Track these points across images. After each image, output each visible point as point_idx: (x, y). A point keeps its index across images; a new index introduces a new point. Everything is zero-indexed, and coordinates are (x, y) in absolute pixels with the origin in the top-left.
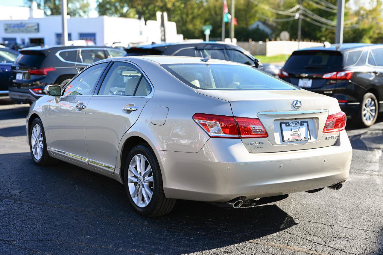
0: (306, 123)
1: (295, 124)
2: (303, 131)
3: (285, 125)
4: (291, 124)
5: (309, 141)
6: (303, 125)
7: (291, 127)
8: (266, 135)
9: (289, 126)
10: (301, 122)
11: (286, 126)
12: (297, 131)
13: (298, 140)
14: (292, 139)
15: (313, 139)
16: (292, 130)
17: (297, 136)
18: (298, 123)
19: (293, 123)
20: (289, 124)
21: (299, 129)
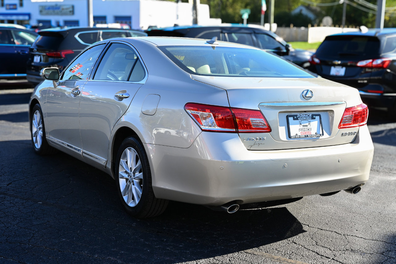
0: (319, 117)
1: (305, 117)
2: (314, 125)
3: (292, 118)
4: (300, 117)
5: (321, 138)
6: (315, 118)
7: (300, 121)
8: (269, 130)
9: (297, 119)
10: (313, 115)
11: (294, 119)
13: (307, 136)
14: (300, 135)
15: (326, 135)
16: (301, 124)
17: (307, 131)
18: (309, 116)
19: (302, 116)
20: (298, 117)
21: (309, 124)
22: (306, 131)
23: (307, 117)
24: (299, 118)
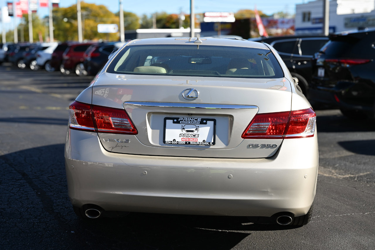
0: (212, 122)
1: (191, 121)
2: (204, 131)
3: (172, 121)
4: (182, 120)
5: (211, 147)
6: (206, 123)
7: (182, 125)
8: (134, 131)
9: (178, 122)
10: (202, 120)
11: (174, 122)
12: (192, 131)
13: (189, 143)
14: (179, 141)
15: (220, 144)
16: (184, 128)
17: (192, 138)
18: (197, 120)
19: (186, 120)
20: (179, 120)
21: (197, 129)
22: (190, 138)
23: (193, 121)
24: (181, 122)
